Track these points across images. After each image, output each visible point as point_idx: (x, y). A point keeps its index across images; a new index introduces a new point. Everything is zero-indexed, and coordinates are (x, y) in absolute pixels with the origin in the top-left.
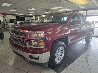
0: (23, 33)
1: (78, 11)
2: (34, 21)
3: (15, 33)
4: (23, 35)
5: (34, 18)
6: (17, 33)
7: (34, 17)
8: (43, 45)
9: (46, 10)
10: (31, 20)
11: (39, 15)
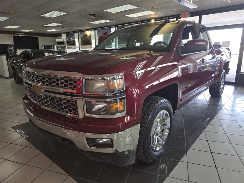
0: (66, 79)
1: (178, 17)
2: (64, 48)
3: (41, 80)
4: (66, 86)
5: (64, 38)
6: (47, 81)
7: (64, 36)
8: (122, 108)
9: (92, 17)
10: (55, 46)
11: (78, 31)
